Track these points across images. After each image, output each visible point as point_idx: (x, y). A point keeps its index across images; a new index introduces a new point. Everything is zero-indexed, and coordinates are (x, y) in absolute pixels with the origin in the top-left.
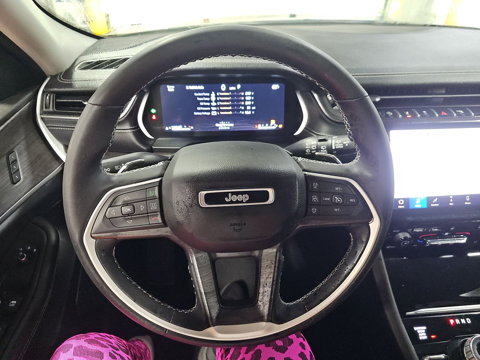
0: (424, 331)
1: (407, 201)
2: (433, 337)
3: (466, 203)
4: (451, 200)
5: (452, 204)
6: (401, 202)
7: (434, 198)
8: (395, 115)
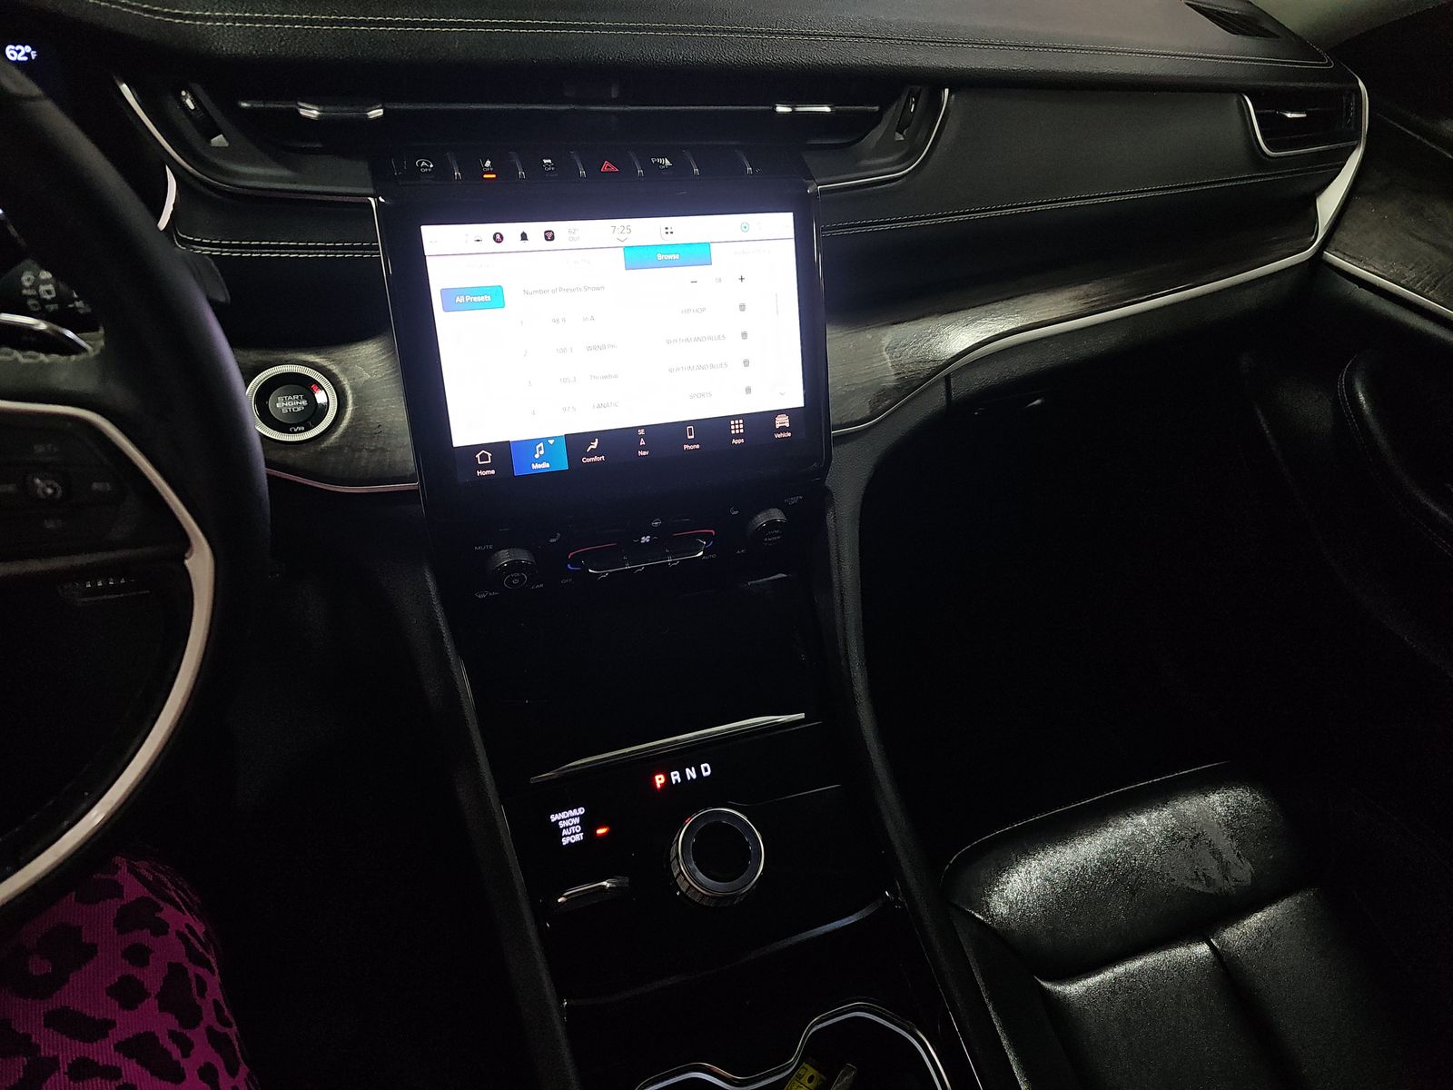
0: (577, 820)
1: (502, 451)
2: (601, 831)
3: (686, 447)
4: (642, 443)
5: (645, 453)
6: (484, 457)
7: (589, 436)
8: (442, 172)
